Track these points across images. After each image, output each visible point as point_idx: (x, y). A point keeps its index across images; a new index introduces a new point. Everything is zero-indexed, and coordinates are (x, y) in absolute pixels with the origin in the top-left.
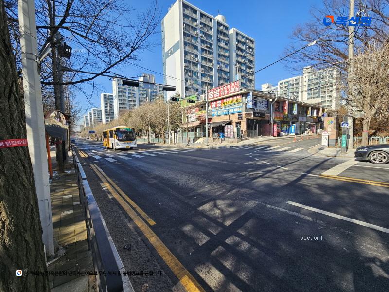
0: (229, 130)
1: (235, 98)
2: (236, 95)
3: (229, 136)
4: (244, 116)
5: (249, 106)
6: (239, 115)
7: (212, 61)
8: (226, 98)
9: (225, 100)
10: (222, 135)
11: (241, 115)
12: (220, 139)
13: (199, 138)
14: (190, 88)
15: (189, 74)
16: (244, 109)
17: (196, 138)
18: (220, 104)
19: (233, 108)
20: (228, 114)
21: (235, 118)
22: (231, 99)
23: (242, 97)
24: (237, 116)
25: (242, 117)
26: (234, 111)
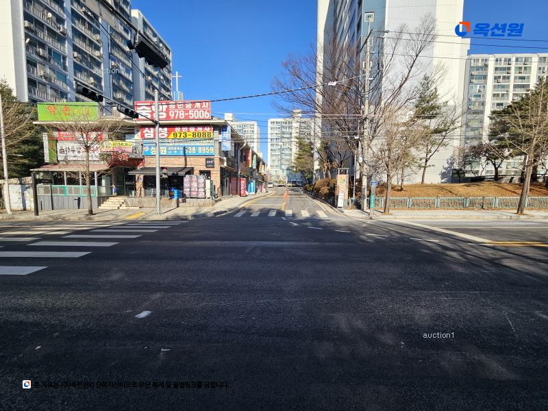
0: (195, 184)
1: (200, 129)
2: (203, 125)
3: (194, 194)
4: (217, 162)
5: (225, 147)
6: (207, 160)
7: (97, 48)
8: (181, 126)
9: (177, 129)
10: (178, 193)
11: (213, 159)
12: (175, 200)
13: (108, 198)
14: (44, 85)
15: (41, 51)
16: (217, 152)
17: (101, 199)
18: (166, 135)
19: (197, 147)
20: (185, 156)
21: (199, 164)
22: (192, 129)
23: (214, 130)
24: (203, 160)
25: (213, 164)
26: (197, 151)
